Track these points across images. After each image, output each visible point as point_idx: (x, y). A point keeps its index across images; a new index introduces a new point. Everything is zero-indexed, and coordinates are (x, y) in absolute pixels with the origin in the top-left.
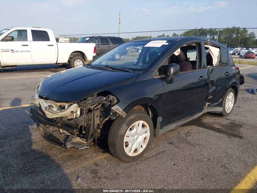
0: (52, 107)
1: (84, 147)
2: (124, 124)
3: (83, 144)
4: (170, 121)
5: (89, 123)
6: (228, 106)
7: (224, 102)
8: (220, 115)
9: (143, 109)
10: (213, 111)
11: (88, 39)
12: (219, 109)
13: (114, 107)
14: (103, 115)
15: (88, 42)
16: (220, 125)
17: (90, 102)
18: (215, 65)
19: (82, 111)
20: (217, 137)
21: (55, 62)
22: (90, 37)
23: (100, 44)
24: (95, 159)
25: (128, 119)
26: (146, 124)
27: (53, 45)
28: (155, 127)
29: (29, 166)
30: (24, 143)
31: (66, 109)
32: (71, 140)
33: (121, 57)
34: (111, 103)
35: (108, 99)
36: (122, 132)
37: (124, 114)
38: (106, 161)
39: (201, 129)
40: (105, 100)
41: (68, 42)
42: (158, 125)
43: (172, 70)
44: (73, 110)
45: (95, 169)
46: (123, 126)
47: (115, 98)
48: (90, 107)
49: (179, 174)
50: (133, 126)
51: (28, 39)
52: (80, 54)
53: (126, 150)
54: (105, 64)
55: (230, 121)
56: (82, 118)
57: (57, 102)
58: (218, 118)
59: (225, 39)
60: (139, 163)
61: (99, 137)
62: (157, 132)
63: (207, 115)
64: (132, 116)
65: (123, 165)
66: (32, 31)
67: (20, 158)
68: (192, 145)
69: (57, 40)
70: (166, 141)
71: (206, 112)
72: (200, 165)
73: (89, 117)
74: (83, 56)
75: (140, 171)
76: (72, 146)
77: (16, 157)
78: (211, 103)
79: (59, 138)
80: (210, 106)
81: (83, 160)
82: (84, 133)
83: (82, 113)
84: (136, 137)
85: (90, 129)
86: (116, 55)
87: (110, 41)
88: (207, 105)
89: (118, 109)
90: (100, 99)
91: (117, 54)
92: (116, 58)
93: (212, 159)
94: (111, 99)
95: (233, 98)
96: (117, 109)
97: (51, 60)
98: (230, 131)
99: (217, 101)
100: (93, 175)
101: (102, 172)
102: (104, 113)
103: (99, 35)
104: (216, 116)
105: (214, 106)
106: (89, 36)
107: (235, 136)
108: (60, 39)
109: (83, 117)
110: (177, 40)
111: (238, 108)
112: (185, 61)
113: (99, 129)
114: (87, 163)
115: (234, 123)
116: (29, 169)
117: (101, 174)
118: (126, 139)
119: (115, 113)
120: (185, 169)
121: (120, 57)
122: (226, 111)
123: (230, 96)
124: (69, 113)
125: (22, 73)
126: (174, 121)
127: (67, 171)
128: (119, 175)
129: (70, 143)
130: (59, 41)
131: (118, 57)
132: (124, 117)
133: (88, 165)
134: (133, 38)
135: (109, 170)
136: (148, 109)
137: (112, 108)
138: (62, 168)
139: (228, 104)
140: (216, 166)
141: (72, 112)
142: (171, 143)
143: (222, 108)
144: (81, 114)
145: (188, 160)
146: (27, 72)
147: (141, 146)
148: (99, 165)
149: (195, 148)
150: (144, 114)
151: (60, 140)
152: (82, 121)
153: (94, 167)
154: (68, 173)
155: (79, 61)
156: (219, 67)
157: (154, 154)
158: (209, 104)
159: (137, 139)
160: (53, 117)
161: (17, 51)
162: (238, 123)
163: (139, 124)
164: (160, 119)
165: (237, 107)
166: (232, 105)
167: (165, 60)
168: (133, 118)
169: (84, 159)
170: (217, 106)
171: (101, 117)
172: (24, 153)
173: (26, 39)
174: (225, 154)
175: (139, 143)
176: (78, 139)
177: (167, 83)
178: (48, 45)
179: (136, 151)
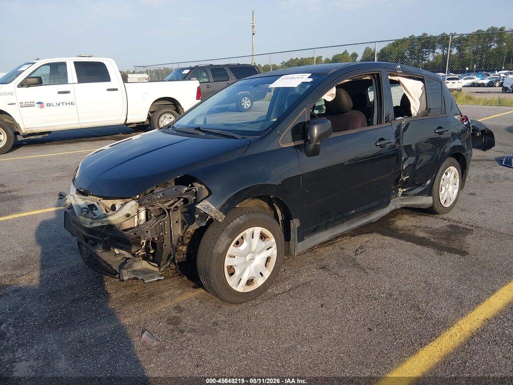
0: (94, 208)
1: (154, 278)
2: (223, 234)
3: (153, 272)
4: (318, 227)
5: (161, 234)
6: (446, 193)
7: (435, 186)
8: (430, 211)
9: (266, 205)
10: (413, 205)
11: (186, 72)
12: (427, 201)
13: (201, 203)
14: (186, 219)
15: (188, 77)
16: (427, 232)
17: (159, 197)
18: (416, 114)
19: (149, 214)
20: (416, 254)
21: (123, 122)
22: (191, 69)
23: (212, 80)
24: (178, 300)
25: (231, 224)
26: (267, 232)
27: (116, 90)
28: (287, 238)
29: (60, 314)
30: (56, 274)
31: (117, 212)
32: (130, 266)
33: (254, 103)
34: (196, 196)
35: (192, 189)
36: (220, 249)
37: (220, 217)
38: (197, 303)
39: (388, 239)
40: (186, 191)
41: (146, 81)
42: (294, 235)
43: (316, 131)
44: (129, 212)
45: (176, 317)
46: (221, 237)
47: (203, 187)
48: (161, 206)
49: (328, 322)
50: (242, 238)
51: (70, 80)
52: (171, 103)
53: (231, 282)
54: (202, 123)
55: (449, 223)
56: (148, 227)
57: (106, 198)
58: (426, 218)
59: (475, 53)
60: (256, 305)
61: (184, 260)
62: (292, 247)
63: (406, 213)
64: (238, 220)
65: (227, 308)
66: (76, 64)
67: (47, 302)
68: (364, 270)
69: (125, 78)
70: (315, 265)
71: (399, 207)
72: (371, 305)
73: (161, 224)
74: (176, 107)
75: (256, 319)
76: (133, 276)
77: (40, 299)
78: (409, 188)
79: (111, 263)
80: (407, 195)
81: (157, 302)
82: (152, 252)
83: (149, 217)
84: (248, 257)
85: (164, 245)
86: (243, 100)
87: (230, 73)
88: (400, 193)
89: (208, 207)
90: (176, 190)
91: (245, 99)
92: (244, 106)
93: (396, 294)
94: (196, 189)
95: (458, 177)
96: (206, 206)
97: (116, 118)
98: (444, 242)
99: (420, 185)
100: (171, 327)
101: (187, 320)
102: (188, 215)
103: (208, 63)
104: (423, 215)
105: (415, 195)
106: (188, 65)
107: (451, 250)
108: (129, 76)
109: (150, 225)
110: (330, 72)
111: (472, 197)
112: (352, 109)
113: (183, 245)
114: (163, 307)
115: (457, 227)
116: (60, 320)
117: (186, 324)
118: (228, 262)
119: (204, 215)
120: (340, 314)
121: (252, 104)
122: (442, 202)
123: (449, 174)
124: (121, 218)
125: (61, 145)
126: (326, 227)
127: (126, 321)
128: (217, 325)
129: (128, 272)
130: (129, 80)
131: (248, 105)
132: (220, 221)
133: (163, 310)
134: (284, 62)
135: (200, 318)
136: (274, 204)
137: (198, 206)
138: (118, 315)
139: (446, 190)
140: (401, 307)
141: (128, 215)
142: (323, 268)
143: (431, 198)
144: (147, 219)
145: (350, 298)
146: (70, 143)
147: (261, 273)
148: (184, 309)
149: (367, 275)
150: (263, 214)
151: (113, 267)
152: (147, 232)
153: (174, 313)
154: (128, 324)
155: (169, 116)
156: (423, 118)
157: (288, 287)
158: (404, 190)
159: (251, 261)
160: (95, 225)
161: (49, 105)
162: (464, 226)
163: (253, 234)
164: (295, 223)
165: (471, 194)
166: (456, 191)
167: (304, 110)
168: (241, 223)
169: (158, 300)
170: (421, 194)
171: (184, 223)
172: (53, 292)
173: (64, 80)
174: (423, 285)
175: (255, 268)
176: (144, 265)
177: (307, 156)
178: (108, 90)
179: (250, 282)
